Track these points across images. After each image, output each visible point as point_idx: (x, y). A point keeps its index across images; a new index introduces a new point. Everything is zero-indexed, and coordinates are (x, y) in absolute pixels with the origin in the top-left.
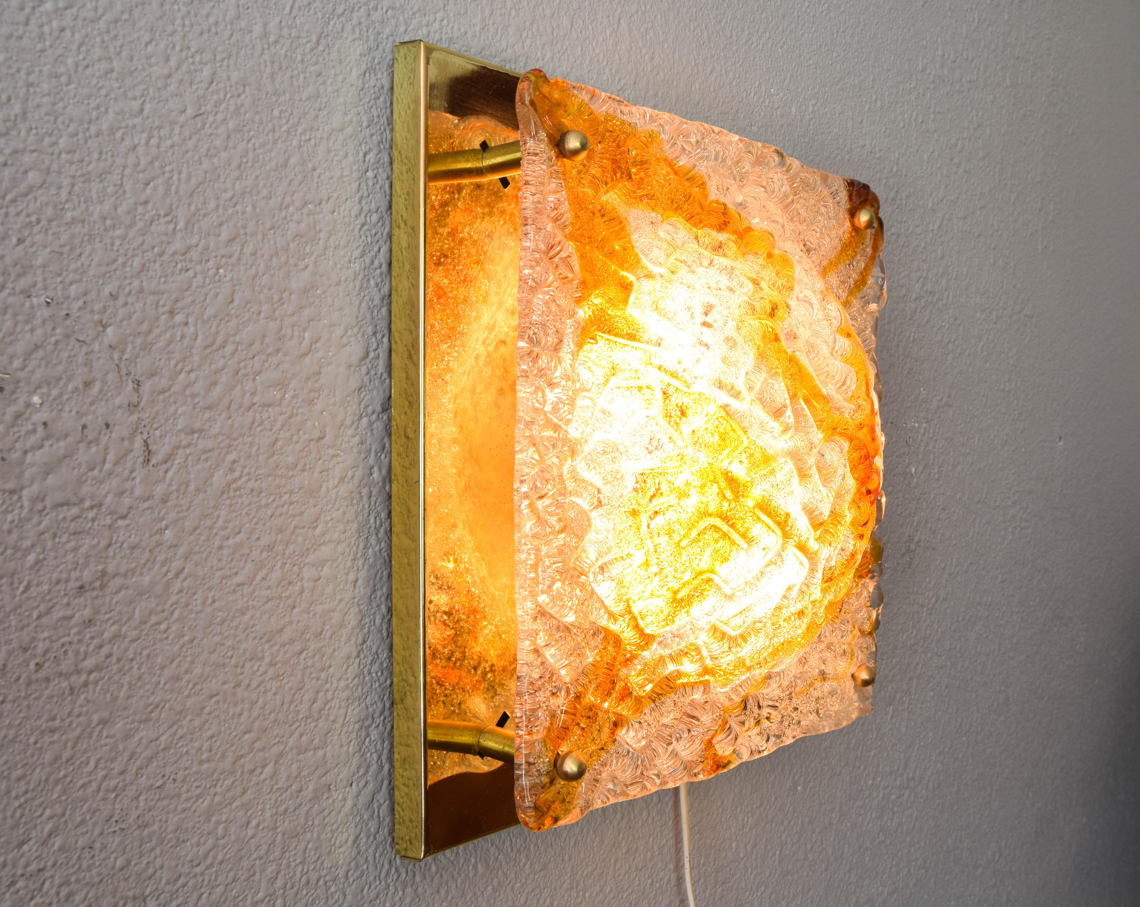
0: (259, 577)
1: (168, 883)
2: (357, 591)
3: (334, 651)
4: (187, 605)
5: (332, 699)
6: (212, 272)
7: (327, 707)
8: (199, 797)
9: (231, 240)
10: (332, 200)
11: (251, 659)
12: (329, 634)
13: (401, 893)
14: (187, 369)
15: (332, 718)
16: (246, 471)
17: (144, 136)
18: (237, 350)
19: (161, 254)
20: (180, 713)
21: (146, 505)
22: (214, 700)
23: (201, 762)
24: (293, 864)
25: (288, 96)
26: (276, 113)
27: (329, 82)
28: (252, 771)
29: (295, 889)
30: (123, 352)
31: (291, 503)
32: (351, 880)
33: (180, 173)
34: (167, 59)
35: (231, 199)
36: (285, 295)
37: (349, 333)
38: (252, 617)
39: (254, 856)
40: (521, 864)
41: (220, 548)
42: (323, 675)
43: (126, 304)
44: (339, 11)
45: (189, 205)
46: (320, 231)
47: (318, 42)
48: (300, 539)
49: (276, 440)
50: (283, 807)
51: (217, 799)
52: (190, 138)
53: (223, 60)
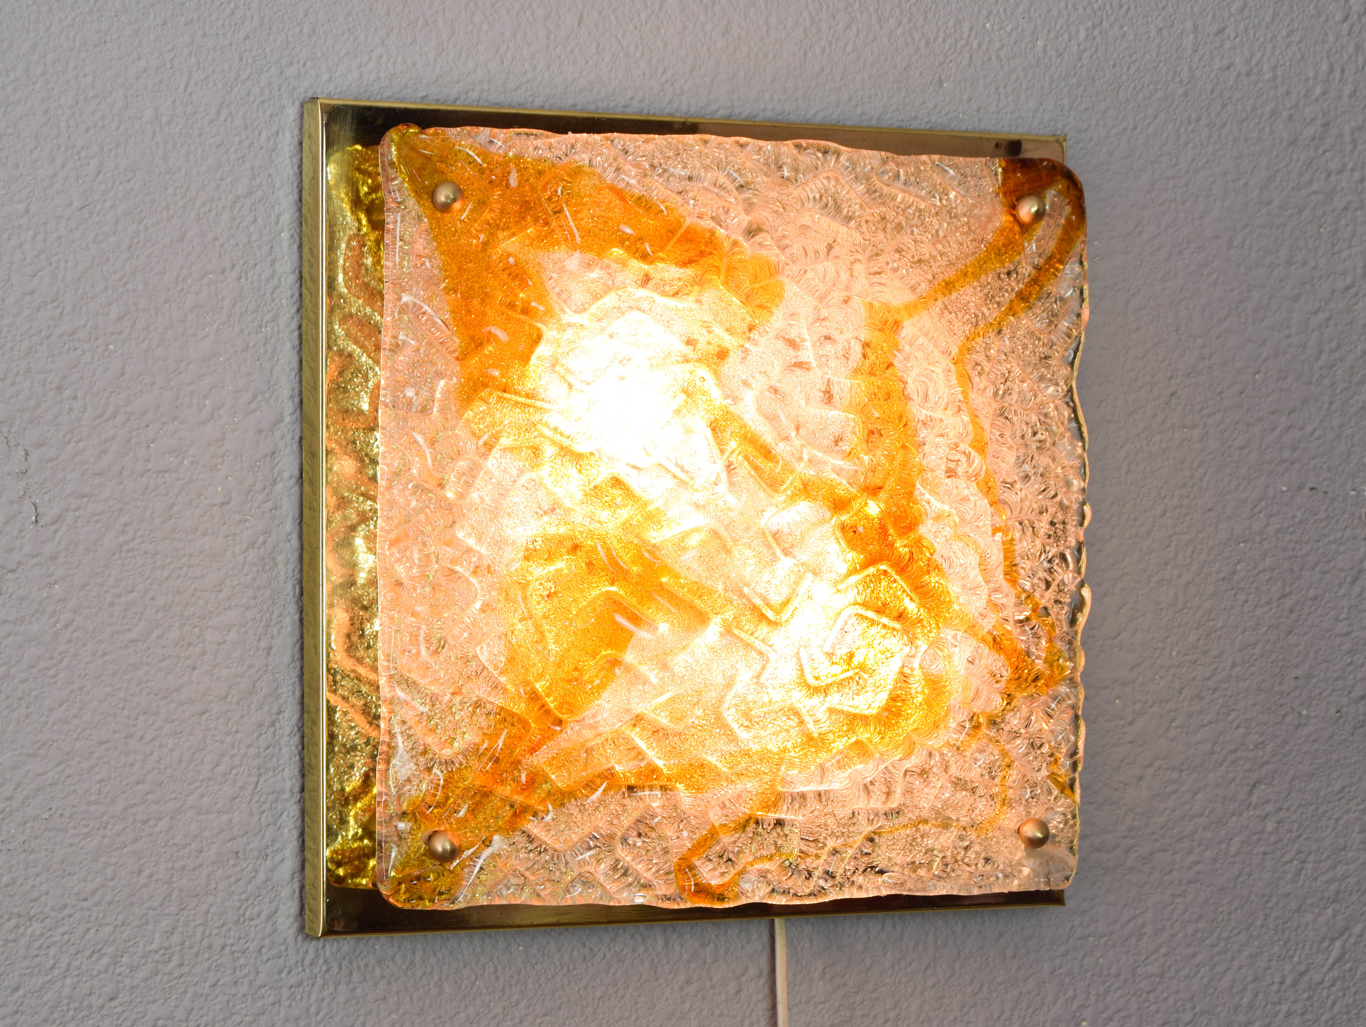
0: (154, 635)
1: (53, 909)
2: (271, 658)
3: (243, 716)
4: (76, 655)
5: (241, 765)
6: (100, 349)
7: (234, 772)
8: (87, 835)
9: (120, 318)
10: (237, 268)
11: (145, 713)
12: (236, 698)
13: (332, 988)
14: (77, 438)
15: (239, 784)
16: (140, 533)
17: (31, 233)
18: (128, 419)
19: (48, 337)
20: (68, 753)
21: (35, 561)
22: (104, 746)
23: (89, 803)
24: (192, 924)
25: (183, 172)
26: (170, 191)
27: (232, 150)
28: (145, 822)
29: (195, 950)
30: (11, 426)
31: (189, 567)
32: (265, 957)
33: (67, 262)
34: (52, 161)
35: (121, 279)
36: (182, 366)
37: (260, 398)
38: (146, 673)
39: (146, 906)
40: (514, 999)
41: (112, 604)
42: (229, 740)
43: (13, 384)
44: (244, 76)
45: (77, 289)
46: (223, 299)
47: (218, 113)
48: (201, 602)
49: (173, 505)
50: (180, 864)
51: (106, 841)
52: (77, 228)
53: (110, 151)
